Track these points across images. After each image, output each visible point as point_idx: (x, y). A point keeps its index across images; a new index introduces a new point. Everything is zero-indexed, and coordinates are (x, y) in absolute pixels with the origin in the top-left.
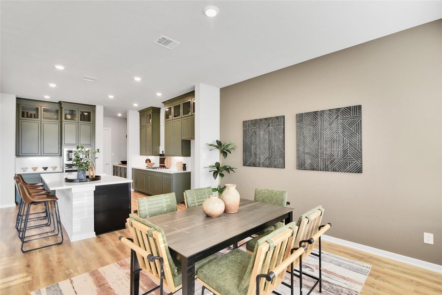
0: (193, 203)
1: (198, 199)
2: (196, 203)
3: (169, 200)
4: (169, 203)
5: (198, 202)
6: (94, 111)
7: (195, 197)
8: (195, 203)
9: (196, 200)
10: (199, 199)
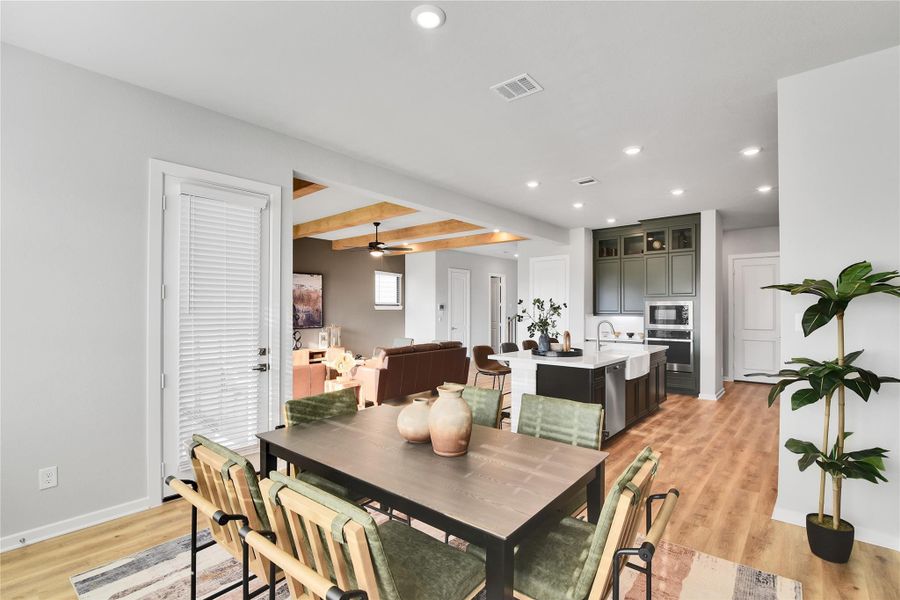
0: (529, 426)
1: (543, 421)
2: (538, 429)
3: (483, 400)
4: (483, 406)
5: (542, 429)
6: (698, 226)
7: (540, 414)
8: (535, 428)
9: (539, 420)
10: (548, 423)
